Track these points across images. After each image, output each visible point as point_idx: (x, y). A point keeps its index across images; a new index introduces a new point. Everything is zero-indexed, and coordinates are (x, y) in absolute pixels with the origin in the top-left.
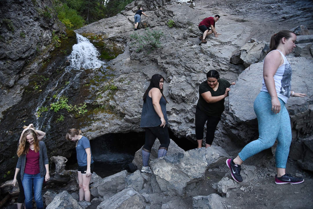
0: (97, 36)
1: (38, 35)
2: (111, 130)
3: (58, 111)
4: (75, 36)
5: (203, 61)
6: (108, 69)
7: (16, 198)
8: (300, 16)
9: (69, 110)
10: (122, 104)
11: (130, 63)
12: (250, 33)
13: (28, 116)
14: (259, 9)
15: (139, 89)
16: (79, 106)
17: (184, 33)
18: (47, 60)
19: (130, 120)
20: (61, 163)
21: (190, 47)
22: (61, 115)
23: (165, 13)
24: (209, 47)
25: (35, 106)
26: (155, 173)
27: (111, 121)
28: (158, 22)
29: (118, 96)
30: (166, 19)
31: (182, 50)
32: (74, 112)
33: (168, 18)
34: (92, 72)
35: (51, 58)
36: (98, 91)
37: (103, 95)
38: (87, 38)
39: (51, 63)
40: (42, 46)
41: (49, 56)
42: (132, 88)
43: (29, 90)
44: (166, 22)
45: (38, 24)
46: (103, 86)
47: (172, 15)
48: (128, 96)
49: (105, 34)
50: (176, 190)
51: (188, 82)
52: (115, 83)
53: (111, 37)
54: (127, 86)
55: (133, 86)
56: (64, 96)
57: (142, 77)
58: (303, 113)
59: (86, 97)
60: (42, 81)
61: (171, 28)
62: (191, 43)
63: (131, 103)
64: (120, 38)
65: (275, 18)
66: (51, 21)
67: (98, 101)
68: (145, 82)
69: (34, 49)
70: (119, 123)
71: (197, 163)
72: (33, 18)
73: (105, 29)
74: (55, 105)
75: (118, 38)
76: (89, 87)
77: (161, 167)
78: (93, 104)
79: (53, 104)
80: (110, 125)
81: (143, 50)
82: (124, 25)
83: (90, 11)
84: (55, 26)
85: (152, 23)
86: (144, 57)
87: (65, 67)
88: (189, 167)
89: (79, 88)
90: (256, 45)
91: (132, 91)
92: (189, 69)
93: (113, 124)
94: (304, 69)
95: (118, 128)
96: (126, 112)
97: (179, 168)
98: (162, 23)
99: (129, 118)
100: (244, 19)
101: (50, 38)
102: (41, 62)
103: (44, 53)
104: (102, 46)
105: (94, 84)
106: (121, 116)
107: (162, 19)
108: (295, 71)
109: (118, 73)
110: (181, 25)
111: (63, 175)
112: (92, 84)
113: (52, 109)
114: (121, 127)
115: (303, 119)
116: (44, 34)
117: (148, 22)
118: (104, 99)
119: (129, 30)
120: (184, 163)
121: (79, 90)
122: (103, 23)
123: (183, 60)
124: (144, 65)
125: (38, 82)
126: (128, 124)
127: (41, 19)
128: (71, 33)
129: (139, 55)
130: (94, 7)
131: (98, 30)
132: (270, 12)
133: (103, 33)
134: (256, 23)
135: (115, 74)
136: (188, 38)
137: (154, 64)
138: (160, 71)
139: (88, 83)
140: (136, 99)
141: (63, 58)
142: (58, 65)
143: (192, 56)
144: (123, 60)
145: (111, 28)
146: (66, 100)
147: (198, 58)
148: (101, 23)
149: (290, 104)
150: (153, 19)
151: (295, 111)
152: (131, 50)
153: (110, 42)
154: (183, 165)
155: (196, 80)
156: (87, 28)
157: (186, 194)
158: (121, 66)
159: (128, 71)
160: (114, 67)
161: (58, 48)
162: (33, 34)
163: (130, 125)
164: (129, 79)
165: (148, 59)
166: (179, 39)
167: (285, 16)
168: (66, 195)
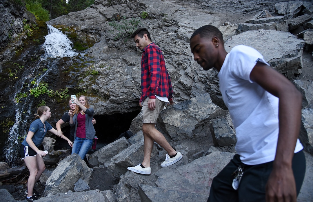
0: (68, 28)
1: (9, 22)
2: (97, 112)
3: (38, 97)
4: (47, 26)
5: (181, 45)
6: (87, 56)
7: (3, 181)
8: (259, 10)
9: (51, 95)
10: (105, 87)
11: (108, 51)
12: (219, 22)
13: (5, 102)
14: (223, 4)
15: (120, 73)
16: (61, 91)
17: (158, 23)
18: (20, 48)
19: (116, 100)
20: (49, 144)
21: (166, 34)
22: (43, 100)
23: (137, 6)
24: (185, 33)
25: (13, 91)
26: (165, 122)
27: (96, 103)
28: (131, 14)
29: (100, 80)
30: (139, 11)
31: (159, 37)
32: (55, 97)
33: (140, 10)
34: (70, 60)
35: (24, 47)
36: (79, 76)
37: (84, 80)
38: (59, 30)
39: (24, 51)
40: (13, 34)
41: (22, 44)
42: (114, 72)
43: (3, 77)
44: (139, 14)
45: (9, 10)
46: (84, 72)
47: (144, 8)
48: (111, 80)
49: (77, 26)
50: (185, 134)
51: (169, 63)
52: (95, 68)
53: (84, 29)
54: (108, 71)
55: (114, 70)
56: (43, 82)
57: (122, 62)
58: (281, 64)
59: (67, 82)
60: (17, 69)
61: (145, 19)
62: (167, 31)
63: (114, 85)
64: (93, 29)
65: (238, 11)
66: (22, 9)
67: (80, 85)
68: (126, 67)
69: (6, 36)
70: (104, 105)
71: (203, 106)
72: (3, 4)
73: (76, 21)
74: (35, 90)
75: (90, 29)
76: (69, 73)
77: (170, 116)
78: (75, 89)
79: (32, 90)
80: (95, 107)
81: (120, 39)
82: (96, 17)
83: (52, 8)
84: (25, 15)
85: (125, 14)
86: (121, 45)
87: (40, 55)
88: (197, 110)
89: (58, 74)
90: (229, 27)
91: (114, 74)
92: (169, 53)
93: (98, 106)
94: (276, 36)
95: (103, 109)
96: (110, 93)
97: (188, 113)
98: (134, 15)
99: (115, 98)
100: (212, 12)
101: (21, 26)
102: (14, 50)
103: (17, 41)
104: (75, 38)
105: (74, 70)
106: (105, 98)
107: (134, 11)
108: (270, 38)
109: (97, 59)
110: (155, 16)
111: (53, 154)
112: (72, 70)
113: (32, 94)
114: (106, 109)
115: (282, 70)
116: (16, 22)
117: (120, 14)
118: (85, 84)
119: (101, 23)
120: (192, 108)
121: (59, 76)
122: (73, 15)
123: (161, 45)
124: (122, 52)
125: (13, 69)
126: (114, 105)
127: (12, 5)
128: (42, 24)
129: (116, 43)
130: (57, 4)
131: (69, 22)
132: (233, 6)
133: (75, 25)
134: (223, 15)
135: (95, 60)
136: (163, 27)
137: (132, 51)
138: (139, 56)
139: (68, 70)
140: (120, 82)
141: (37, 47)
142: (32, 53)
143: (170, 41)
144: (100, 48)
145: (83, 20)
146: (46, 85)
147: (176, 43)
148: (71, 15)
149: (271, 58)
150: (126, 11)
151: (276, 63)
152: (107, 38)
153: (83, 33)
154: (191, 109)
155: (177, 60)
156: (57, 21)
157: (195, 135)
158: (100, 53)
159: (107, 58)
160: (92, 55)
161: (30, 37)
162: (5, 20)
163: (115, 105)
164: (110, 65)
165: (126, 46)
166: (154, 29)
167: (247, 9)
168: (75, 156)
